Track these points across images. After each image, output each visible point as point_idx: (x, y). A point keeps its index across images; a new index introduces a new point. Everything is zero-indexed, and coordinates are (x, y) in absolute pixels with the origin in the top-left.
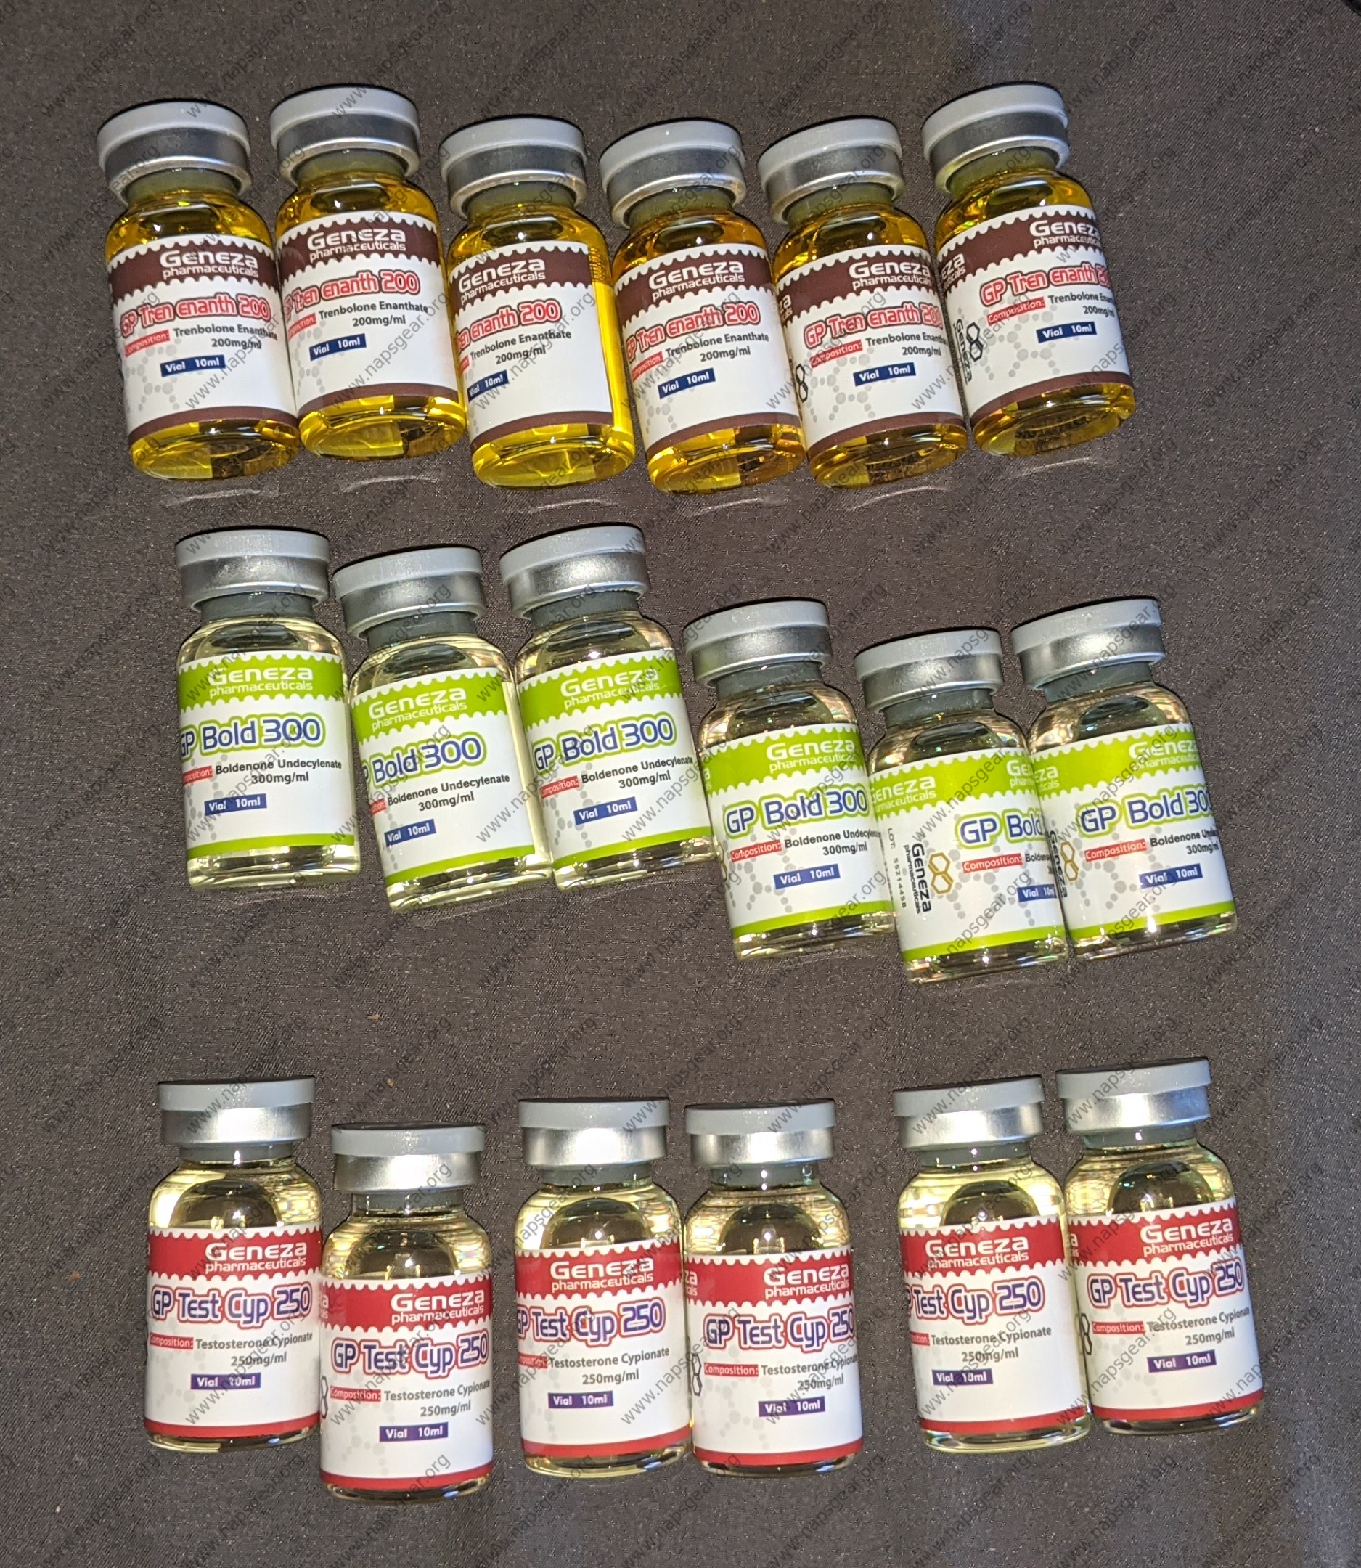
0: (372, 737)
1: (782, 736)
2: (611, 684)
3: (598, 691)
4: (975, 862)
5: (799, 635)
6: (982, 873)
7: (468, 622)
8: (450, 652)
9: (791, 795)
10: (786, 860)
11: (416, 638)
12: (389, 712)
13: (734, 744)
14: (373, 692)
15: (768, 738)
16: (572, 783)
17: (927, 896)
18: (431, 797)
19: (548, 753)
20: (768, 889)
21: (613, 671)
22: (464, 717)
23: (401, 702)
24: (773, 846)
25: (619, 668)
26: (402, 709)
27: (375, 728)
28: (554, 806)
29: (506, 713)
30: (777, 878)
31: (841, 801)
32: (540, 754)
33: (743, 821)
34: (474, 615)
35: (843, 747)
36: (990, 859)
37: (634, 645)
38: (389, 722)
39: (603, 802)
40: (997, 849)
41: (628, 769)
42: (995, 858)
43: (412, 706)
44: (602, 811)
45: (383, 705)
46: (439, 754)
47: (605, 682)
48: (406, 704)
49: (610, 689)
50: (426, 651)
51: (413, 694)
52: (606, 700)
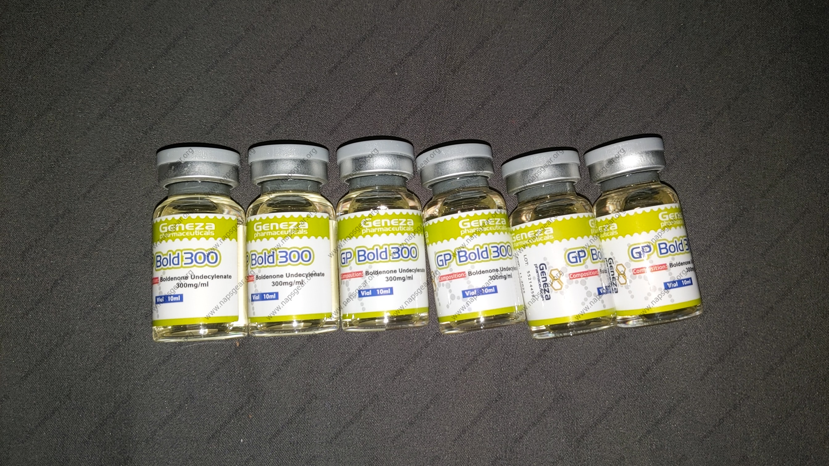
0: (253, 241)
1: (468, 215)
2: (389, 224)
3: (381, 227)
4: (576, 274)
5: (477, 162)
6: (579, 280)
7: (317, 187)
8: (304, 202)
9: (472, 247)
10: (469, 282)
11: (288, 191)
12: (264, 229)
13: (442, 219)
14: (258, 217)
15: (460, 217)
16: (359, 274)
17: (548, 292)
18: (278, 280)
19: (349, 256)
20: (458, 298)
21: (391, 217)
22: (305, 238)
23: (272, 224)
24: (462, 275)
25: (394, 216)
26: (272, 228)
27: (256, 235)
28: (347, 285)
29: (329, 238)
30: (464, 292)
31: (499, 251)
32: (344, 256)
33: (446, 260)
34: (321, 183)
35: (500, 222)
36: (583, 272)
37: (401, 205)
38: (263, 234)
39: (375, 287)
40: (587, 267)
41: (391, 271)
42: (586, 272)
43: (277, 228)
44: (374, 292)
45: (262, 225)
46: (288, 257)
47: (386, 223)
48: (274, 226)
49: (388, 227)
50: (291, 199)
51: (279, 221)
52: (385, 232)
